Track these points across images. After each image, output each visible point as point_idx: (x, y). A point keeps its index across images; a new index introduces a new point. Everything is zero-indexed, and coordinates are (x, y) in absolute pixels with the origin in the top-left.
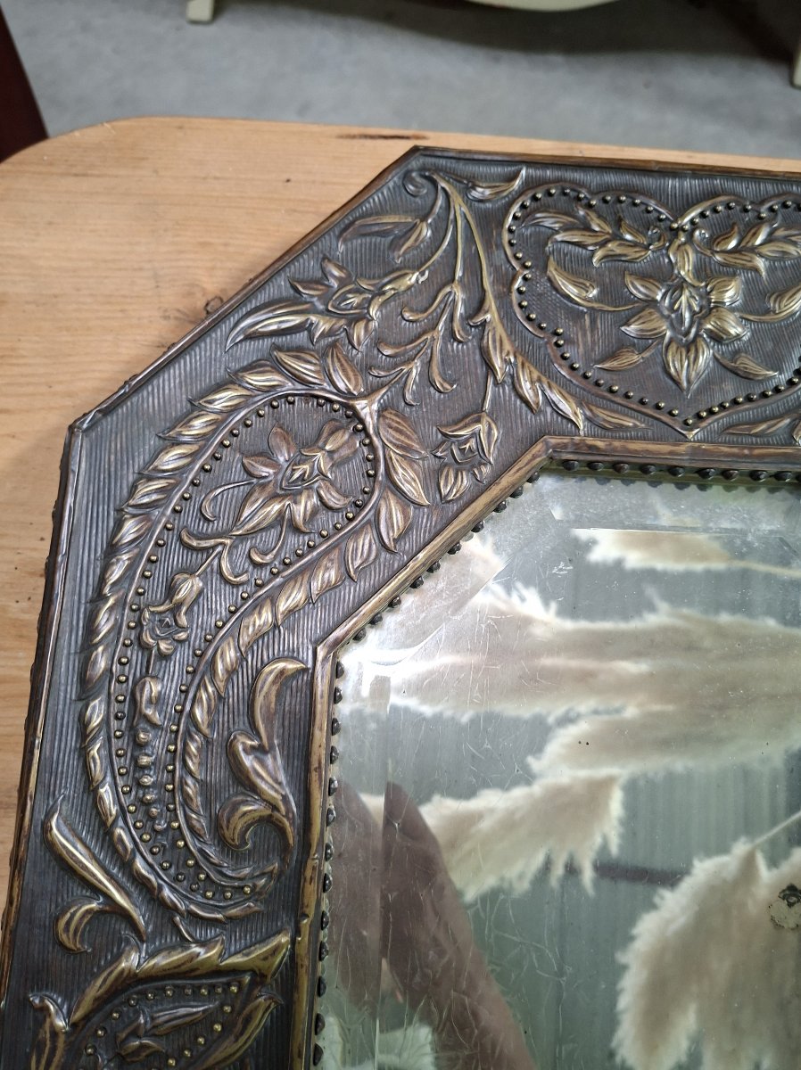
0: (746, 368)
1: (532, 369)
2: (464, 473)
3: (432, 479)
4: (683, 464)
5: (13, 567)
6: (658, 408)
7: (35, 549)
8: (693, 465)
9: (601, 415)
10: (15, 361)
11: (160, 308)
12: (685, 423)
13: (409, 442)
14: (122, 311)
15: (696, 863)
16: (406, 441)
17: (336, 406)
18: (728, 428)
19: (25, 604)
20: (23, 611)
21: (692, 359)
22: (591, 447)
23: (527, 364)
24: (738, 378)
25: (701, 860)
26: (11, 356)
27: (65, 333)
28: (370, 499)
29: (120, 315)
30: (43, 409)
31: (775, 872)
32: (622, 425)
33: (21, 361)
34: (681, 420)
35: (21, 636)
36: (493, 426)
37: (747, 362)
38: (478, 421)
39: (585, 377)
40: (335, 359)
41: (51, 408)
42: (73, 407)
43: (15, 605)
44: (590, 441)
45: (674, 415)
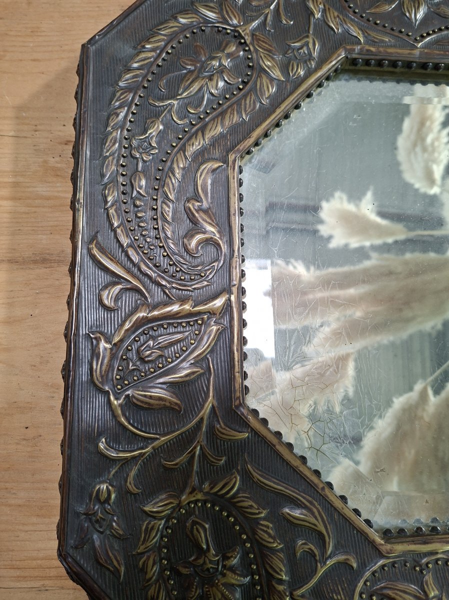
0: (444, 12)
1: (334, 11)
2: (302, 64)
3: (285, 68)
4: (415, 60)
5: (49, 140)
6: (401, 32)
7: (60, 131)
8: (420, 61)
9: (372, 35)
10: (39, 34)
11: (119, 5)
12: (416, 39)
13: (271, 48)
14: (98, 7)
15: (395, 400)
16: (269, 47)
17: (229, 31)
18: (437, 42)
19: (58, 159)
20: (57, 162)
21: (416, 7)
22: (368, 50)
23: (331, 9)
24: (441, 18)
25: (397, 398)
26: (37, 31)
27: (67, 19)
28: (251, 79)
29: (97, 9)
30: (58, 59)
31: (438, 397)
32: (383, 40)
33: (43, 34)
34: (413, 38)
35: (58, 176)
36: (315, 40)
37: (445, 9)
38: (307, 37)
39: (362, 17)
40: (227, 6)
41: (63, 58)
42: (75, 57)
43: (53, 160)
44: (367, 47)
45: (409, 36)
